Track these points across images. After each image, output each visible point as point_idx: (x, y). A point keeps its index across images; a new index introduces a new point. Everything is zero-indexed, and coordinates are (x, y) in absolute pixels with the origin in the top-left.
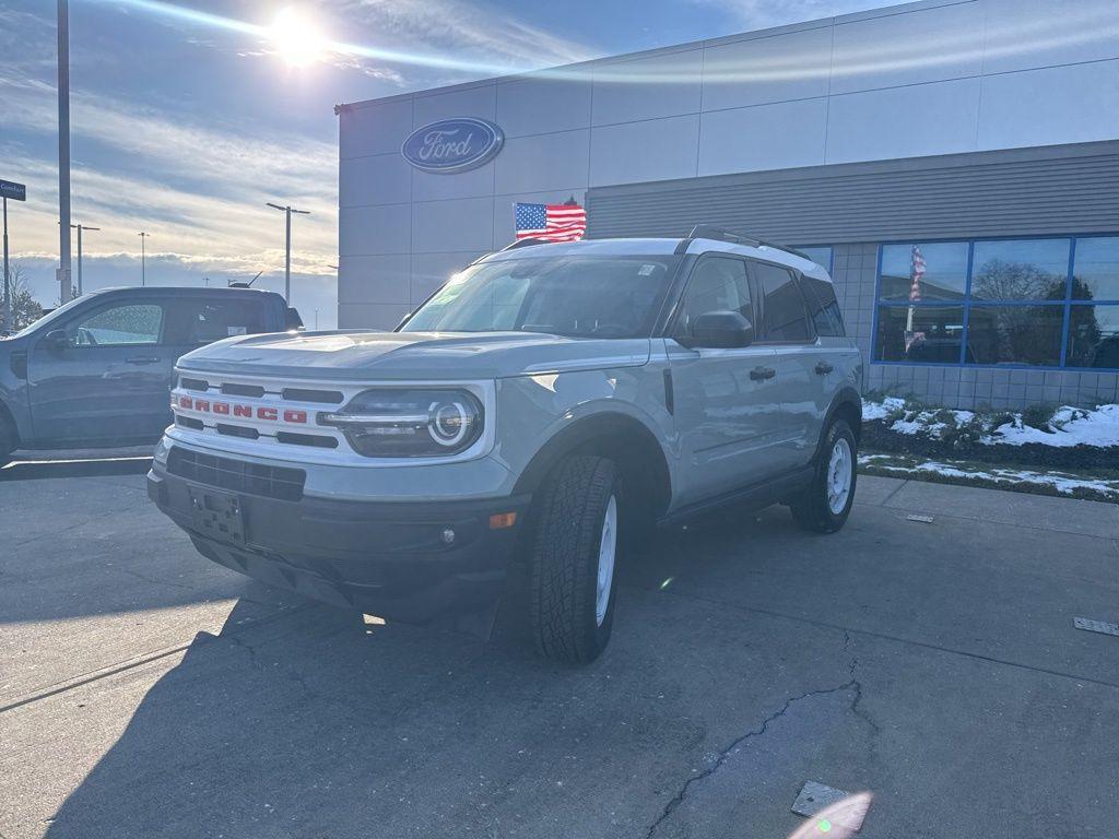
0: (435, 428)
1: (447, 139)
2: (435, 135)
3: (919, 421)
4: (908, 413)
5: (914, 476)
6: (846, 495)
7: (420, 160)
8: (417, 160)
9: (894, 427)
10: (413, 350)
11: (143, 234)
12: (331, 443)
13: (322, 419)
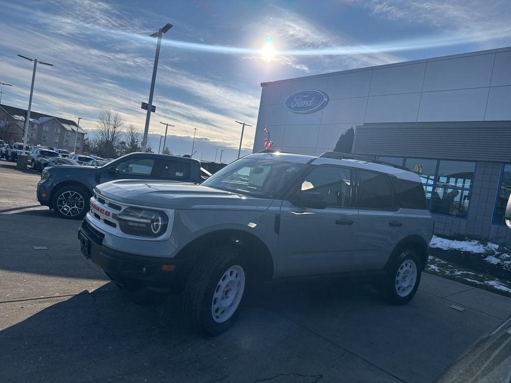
0: (153, 226)
1: (304, 99)
2: (299, 97)
3: (500, 259)
4: (497, 253)
5: (480, 286)
6: (411, 289)
7: (291, 107)
8: (290, 107)
9: (486, 259)
10: (152, 194)
11: (195, 129)
12: (114, 225)
13: (114, 216)
